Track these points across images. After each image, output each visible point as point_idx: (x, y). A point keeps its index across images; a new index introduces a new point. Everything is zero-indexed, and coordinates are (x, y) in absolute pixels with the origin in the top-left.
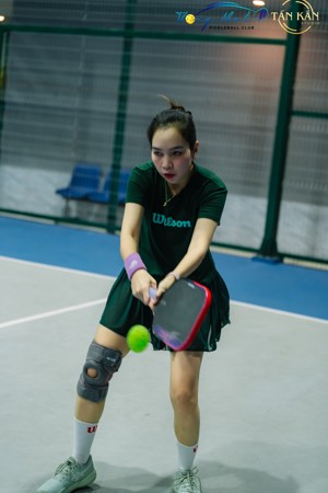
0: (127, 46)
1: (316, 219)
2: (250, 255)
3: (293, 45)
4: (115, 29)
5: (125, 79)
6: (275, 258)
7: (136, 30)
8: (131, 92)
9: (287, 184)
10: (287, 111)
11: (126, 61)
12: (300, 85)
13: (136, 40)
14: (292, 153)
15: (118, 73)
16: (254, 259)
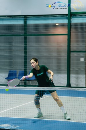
3: (69, 35)
4: (22, 34)
5: (26, 47)
7: (27, 34)
8: (28, 50)
10: (69, 51)
11: (26, 42)
13: (28, 37)
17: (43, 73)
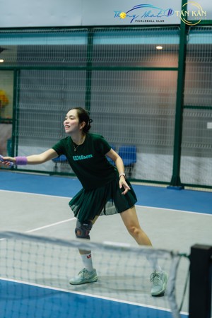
0: (89, 75)
1: (199, 165)
2: (166, 186)
3: (181, 70)
4: (81, 66)
5: (88, 93)
6: (180, 187)
7: (93, 66)
8: (92, 101)
9: (183, 146)
10: (180, 106)
11: (89, 83)
12: (187, 92)
13: (93, 72)
14: (185, 128)
15: (85, 90)
16: (168, 188)
17: (90, 156)
